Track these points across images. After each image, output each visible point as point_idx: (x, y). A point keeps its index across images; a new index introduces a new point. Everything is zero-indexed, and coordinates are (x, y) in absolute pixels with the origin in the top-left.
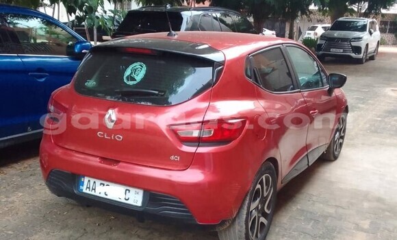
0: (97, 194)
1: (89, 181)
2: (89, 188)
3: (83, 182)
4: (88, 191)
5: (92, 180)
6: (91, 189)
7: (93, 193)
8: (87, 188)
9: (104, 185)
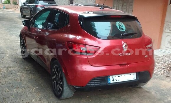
0: (118, 81)
1: (113, 77)
2: (113, 80)
3: (110, 79)
4: (113, 82)
5: (114, 76)
6: (114, 80)
7: (116, 81)
8: (112, 80)
9: (120, 76)
